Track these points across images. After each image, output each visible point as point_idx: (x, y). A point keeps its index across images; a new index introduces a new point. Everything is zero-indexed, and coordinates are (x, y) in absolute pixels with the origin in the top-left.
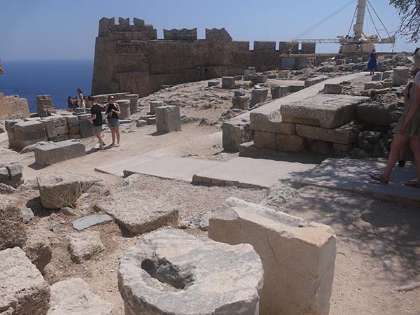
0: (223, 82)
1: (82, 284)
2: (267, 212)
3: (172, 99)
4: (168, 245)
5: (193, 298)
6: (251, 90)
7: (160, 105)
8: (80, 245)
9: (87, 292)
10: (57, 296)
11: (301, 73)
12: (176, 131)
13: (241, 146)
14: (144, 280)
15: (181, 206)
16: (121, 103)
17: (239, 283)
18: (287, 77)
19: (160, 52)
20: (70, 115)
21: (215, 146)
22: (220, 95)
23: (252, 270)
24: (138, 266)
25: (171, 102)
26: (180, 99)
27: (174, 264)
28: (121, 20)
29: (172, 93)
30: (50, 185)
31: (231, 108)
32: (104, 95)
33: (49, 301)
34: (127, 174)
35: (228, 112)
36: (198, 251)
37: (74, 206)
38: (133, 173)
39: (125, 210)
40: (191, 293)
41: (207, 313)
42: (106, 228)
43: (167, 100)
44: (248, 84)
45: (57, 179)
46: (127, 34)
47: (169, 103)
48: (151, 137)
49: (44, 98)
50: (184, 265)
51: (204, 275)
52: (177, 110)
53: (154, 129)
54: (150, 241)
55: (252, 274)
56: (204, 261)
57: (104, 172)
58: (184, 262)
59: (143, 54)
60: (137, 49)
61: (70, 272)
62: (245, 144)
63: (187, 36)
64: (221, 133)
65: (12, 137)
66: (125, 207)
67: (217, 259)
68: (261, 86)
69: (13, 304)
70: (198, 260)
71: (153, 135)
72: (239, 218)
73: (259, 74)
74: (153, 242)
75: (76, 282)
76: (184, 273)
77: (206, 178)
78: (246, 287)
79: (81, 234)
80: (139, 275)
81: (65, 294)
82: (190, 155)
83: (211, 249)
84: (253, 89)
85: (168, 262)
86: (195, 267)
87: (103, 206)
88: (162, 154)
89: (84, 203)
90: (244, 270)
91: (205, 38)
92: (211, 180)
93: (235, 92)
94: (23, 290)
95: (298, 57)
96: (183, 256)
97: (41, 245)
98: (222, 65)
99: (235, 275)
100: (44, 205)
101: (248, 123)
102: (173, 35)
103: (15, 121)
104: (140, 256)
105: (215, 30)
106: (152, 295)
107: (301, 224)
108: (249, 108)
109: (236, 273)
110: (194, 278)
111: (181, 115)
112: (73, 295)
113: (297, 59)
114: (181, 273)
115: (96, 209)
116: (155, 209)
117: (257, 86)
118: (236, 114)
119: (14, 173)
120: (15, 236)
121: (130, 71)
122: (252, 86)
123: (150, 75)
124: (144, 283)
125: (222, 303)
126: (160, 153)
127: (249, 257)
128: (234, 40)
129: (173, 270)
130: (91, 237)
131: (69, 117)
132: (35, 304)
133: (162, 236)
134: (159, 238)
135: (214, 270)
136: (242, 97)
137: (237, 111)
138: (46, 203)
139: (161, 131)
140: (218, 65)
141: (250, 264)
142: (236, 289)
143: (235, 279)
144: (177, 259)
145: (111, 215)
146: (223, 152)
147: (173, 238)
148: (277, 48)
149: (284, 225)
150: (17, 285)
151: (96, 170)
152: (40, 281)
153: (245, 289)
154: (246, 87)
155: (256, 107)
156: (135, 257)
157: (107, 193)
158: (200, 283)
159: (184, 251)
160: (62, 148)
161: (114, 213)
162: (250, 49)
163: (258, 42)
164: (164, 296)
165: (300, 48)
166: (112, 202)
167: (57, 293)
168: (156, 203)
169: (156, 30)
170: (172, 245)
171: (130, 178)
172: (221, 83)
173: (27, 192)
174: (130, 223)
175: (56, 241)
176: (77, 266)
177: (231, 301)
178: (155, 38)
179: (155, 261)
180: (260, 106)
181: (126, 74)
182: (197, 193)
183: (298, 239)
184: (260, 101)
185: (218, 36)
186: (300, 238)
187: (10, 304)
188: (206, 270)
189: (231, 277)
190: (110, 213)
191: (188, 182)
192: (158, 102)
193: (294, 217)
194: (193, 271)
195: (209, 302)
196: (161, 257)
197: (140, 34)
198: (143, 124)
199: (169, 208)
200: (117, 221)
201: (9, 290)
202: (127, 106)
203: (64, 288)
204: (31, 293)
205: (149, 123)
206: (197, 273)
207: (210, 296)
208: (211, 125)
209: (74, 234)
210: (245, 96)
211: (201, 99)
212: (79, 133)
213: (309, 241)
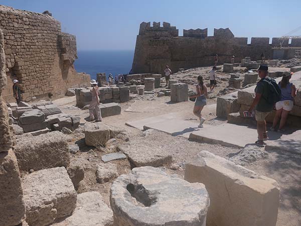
0: (224, 68)
1: (98, 196)
2: (228, 164)
3: (185, 78)
4: (146, 177)
5: (152, 213)
6: (244, 74)
7: (176, 82)
8: (103, 171)
9: (100, 201)
10: (82, 201)
11: (289, 62)
12: (184, 101)
13: (230, 116)
14: (125, 196)
15: (178, 154)
16: (149, 80)
17: (187, 209)
18: (276, 65)
19: (179, 45)
20: (115, 87)
21: (210, 114)
22: (220, 76)
23: (199, 201)
24: (124, 187)
25: (184, 80)
26: (191, 79)
27: (147, 189)
28: (154, 23)
29: (186, 74)
30: (91, 131)
31: (227, 87)
32: (140, 74)
33: (75, 203)
34: (146, 128)
35: (225, 89)
36: (165, 183)
37: (104, 146)
38: (149, 128)
39: (136, 152)
40: (152, 209)
41: (159, 224)
42: (122, 163)
43: (181, 79)
44: (244, 70)
45: (96, 128)
46: (158, 33)
47: (183, 81)
48: (166, 104)
49: (101, 75)
50: (153, 191)
51: (164, 199)
52: (186, 86)
53: (169, 99)
54: (136, 172)
55: (198, 204)
56: (167, 190)
57: (131, 126)
58: (154, 189)
59: (167, 47)
60: (164, 43)
61: (94, 188)
62: (233, 114)
63: (200, 34)
64: (216, 105)
65: (78, 99)
66: (136, 150)
67: (177, 190)
68: (253, 71)
69: (54, 201)
70: (163, 189)
71: (168, 103)
72: (206, 165)
73: (254, 62)
74: (138, 173)
75: (95, 194)
76: (152, 196)
77: (199, 136)
78: (190, 212)
79: (105, 164)
80: (123, 193)
81: (87, 201)
82: (191, 119)
83: (174, 183)
84: (247, 73)
85: (143, 187)
86: (160, 193)
87: (122, 148)
88: (172, 117)
89: (111, 144)
90: (193, 200)
91: (213, 35)
92: (203, 138)
93: (232, 75)
94: (61, 193)
95: (288, 50)
96: (154, 185)
97: (78, 168)
98: (224, 55)
99: (186, 203)
100: (87, 143)
101: (237, 98)
102: (190, 34)
103: (81, 89)
104: (127, 181)
105: (221, 29)
106: (126, 206)
107: (253, 176)
108: (241, 87)
109: (187, 202)
110: (157, 200)
111: (190, 90)
112: (92, 202)
113: (286, 51)
114: (150, 196)
115: (118, 150)
116: (156, 154)
117: (251, 71)
118: (230, 91)
119: (75, 122)
120: (63, 160)
121: (158, 58)
122: (246, 71)
123: (171, 61)
124: (124, 198)
125: (171, 220)
126: (171, 116)
127: (200, 192)
128: (235, 37)
129: (146, 193)
130: (111, 167)
131: (114, 88)
132: (67, 204)
133: (145, 170)
134: (142, 171)
135: (172, 198)
136: (236, 79)
137: (232, 90)
138: (88, 142)
139: (173, 101)
140: (222, 55)
141: (199, 197)
142: (184, 212)
143: (185, 205)
144: (150, 186)
145: (126, 155)
146: (215, 119)
147: (151, 172)
148: (270, 43)
149: (238, 175)
150: (58, 189)
151: (126, 124)
152: (72, 189)
153: (189, 213)
154: (241, 71)
155: (247, 87)
156: (123, 181)
157: (127, 140)
158: (160, 204)
159: (155, 182)
160: (106, 108)
161: (128, 153)
162: (248, 43)
163: (254, 38)
164: (134, 208)
165: (290, 42)
166: (128, 146)
167: (83, 199)
168: (157, 150)
169: (178, 30)
170: (149, 177)
171: (147, 132)
172: (222, 68)
173: (78, 134)
174: (137, 161)
175: (90, 167)
176: (99, 185)
177: (178, 218)
178: (177, 35)
179: (135, 186)
180: (250, 86)
181: (155, 60)
182: (191, 147)
183: (247, 186)
184: (250, 83)
185: (223, 34)
186: (248, 186)
187: (53, 200)
188: (166, 197)
189: (183, 204)
190: (126, 153)
191: (186, 138)
192: (175, 80)
193: (248, 170)
194: (157, 196)
195: (162, 218)
196: (139, 183)
197: (167, 33)
198: (162, 95)
199: (166, 154)
200: (129, 159)
201: (53, 192)
202: (152, 82)
203: (87, 197)
204: (65, 195)
205: (166, 94)
206: (160, 197)
207: (164, 213)
208: (211, 98)
209: (101, 164)
210: (240, 78)
211: (206, 79)
212: (119, 98)
213: (255, 189)
